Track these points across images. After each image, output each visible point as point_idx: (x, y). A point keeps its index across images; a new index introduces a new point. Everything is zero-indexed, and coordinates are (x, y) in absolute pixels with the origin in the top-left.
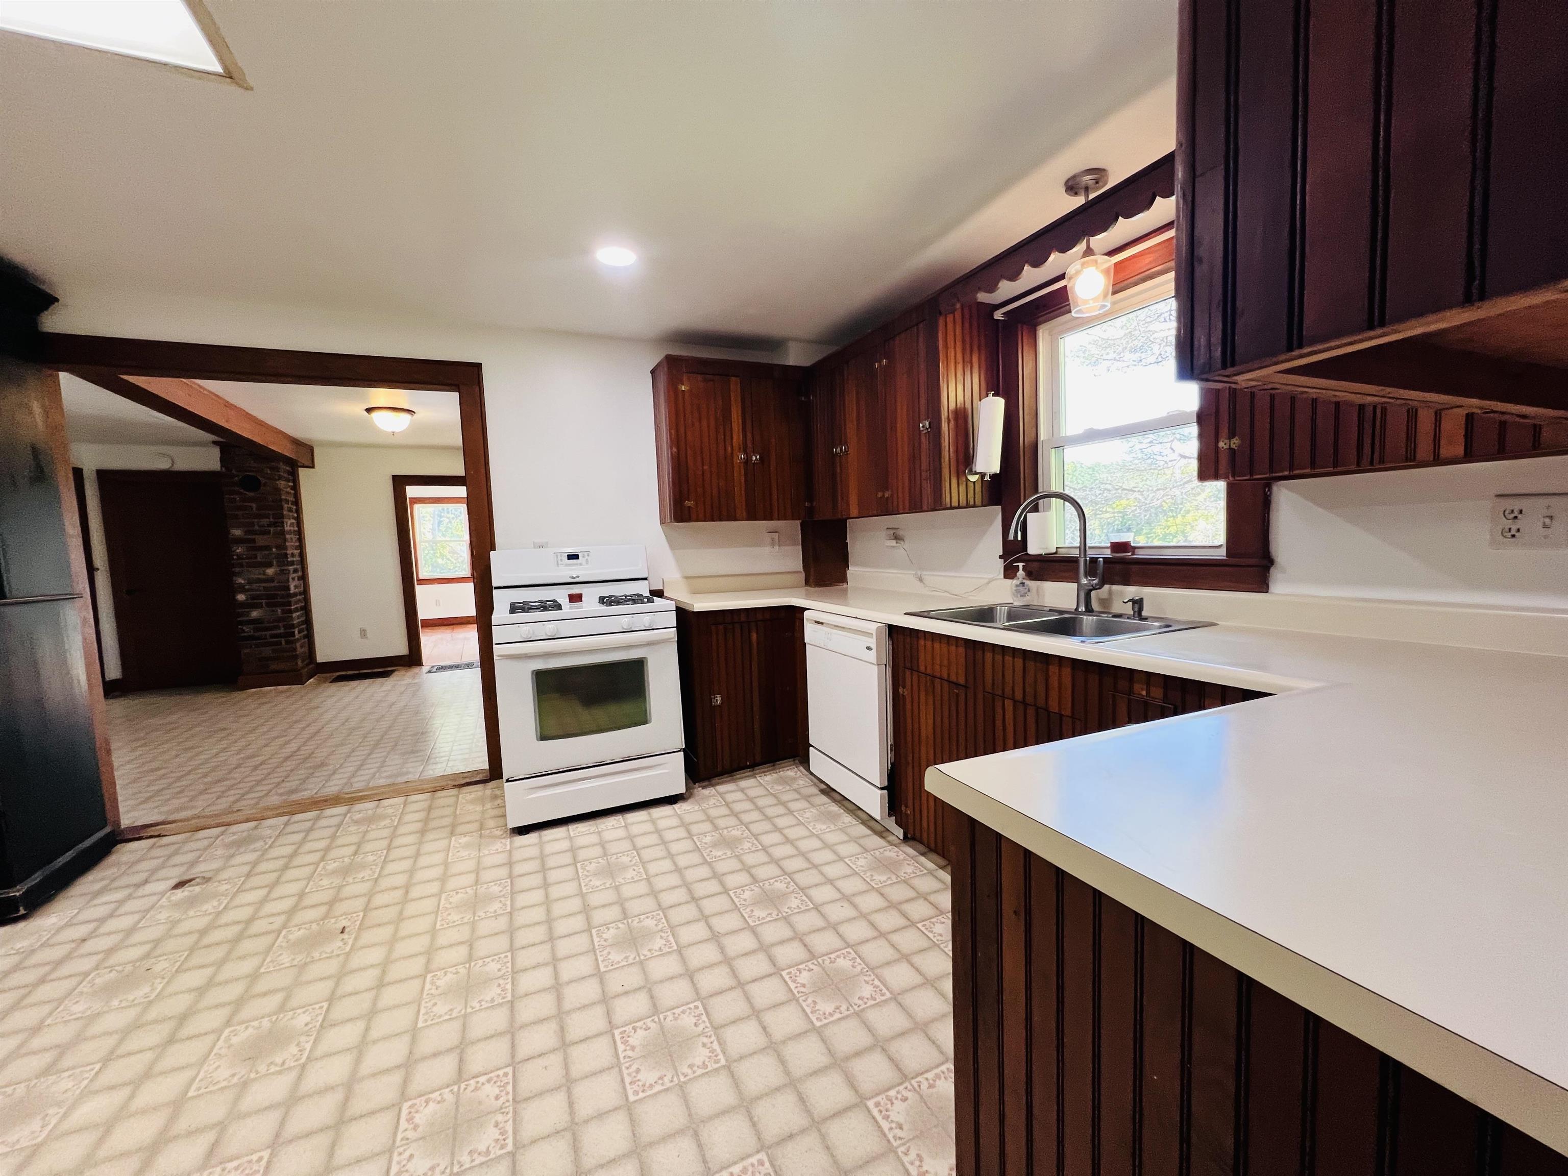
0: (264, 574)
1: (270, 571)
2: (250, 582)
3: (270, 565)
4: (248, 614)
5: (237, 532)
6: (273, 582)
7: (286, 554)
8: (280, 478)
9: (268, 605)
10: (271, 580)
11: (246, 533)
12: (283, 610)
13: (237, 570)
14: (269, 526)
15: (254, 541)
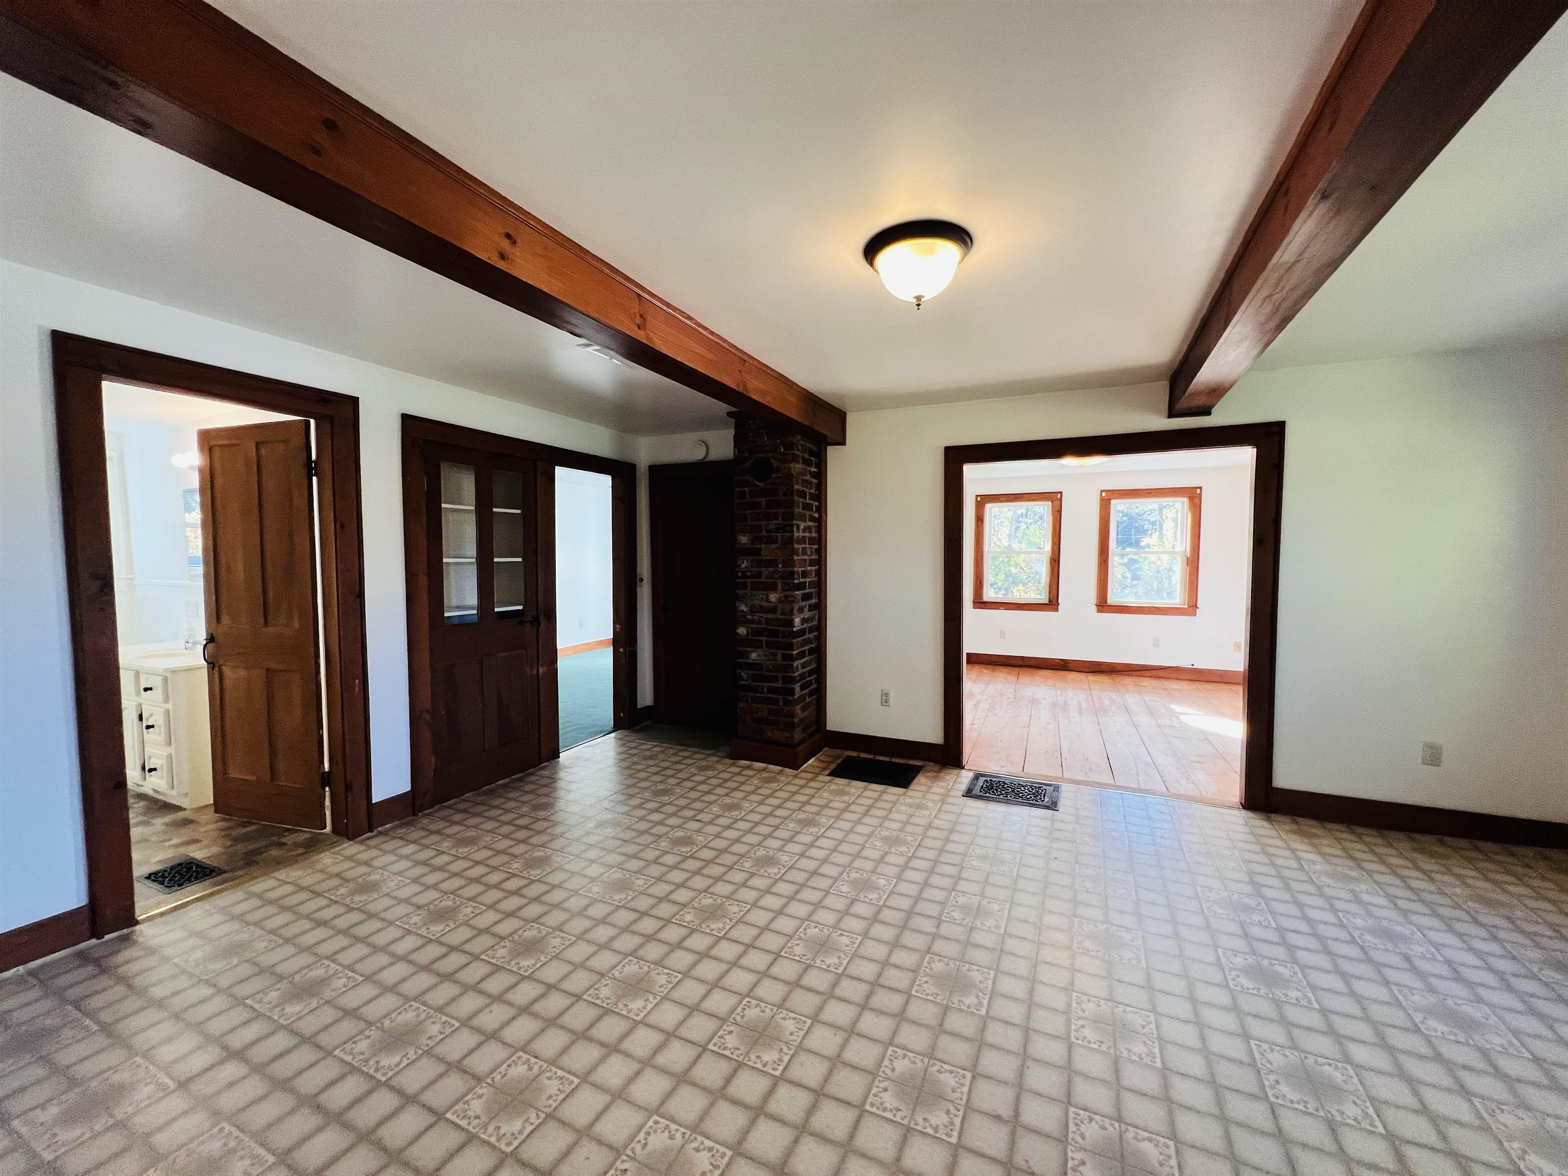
0: (768, 601)
1: (773, 597)
2: (752, 611)
3: (774, 588)
4: (746, 655)
5: (744, 539)
6: (776, 612)
7: (793, 573)
8: (795, 459)
9: (769, 645)
10: (773, 610)
11: (753, 541)
12: (783, 655)
13: (741, 592)
14: (777, 530)
15: (758, 552)
